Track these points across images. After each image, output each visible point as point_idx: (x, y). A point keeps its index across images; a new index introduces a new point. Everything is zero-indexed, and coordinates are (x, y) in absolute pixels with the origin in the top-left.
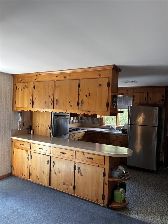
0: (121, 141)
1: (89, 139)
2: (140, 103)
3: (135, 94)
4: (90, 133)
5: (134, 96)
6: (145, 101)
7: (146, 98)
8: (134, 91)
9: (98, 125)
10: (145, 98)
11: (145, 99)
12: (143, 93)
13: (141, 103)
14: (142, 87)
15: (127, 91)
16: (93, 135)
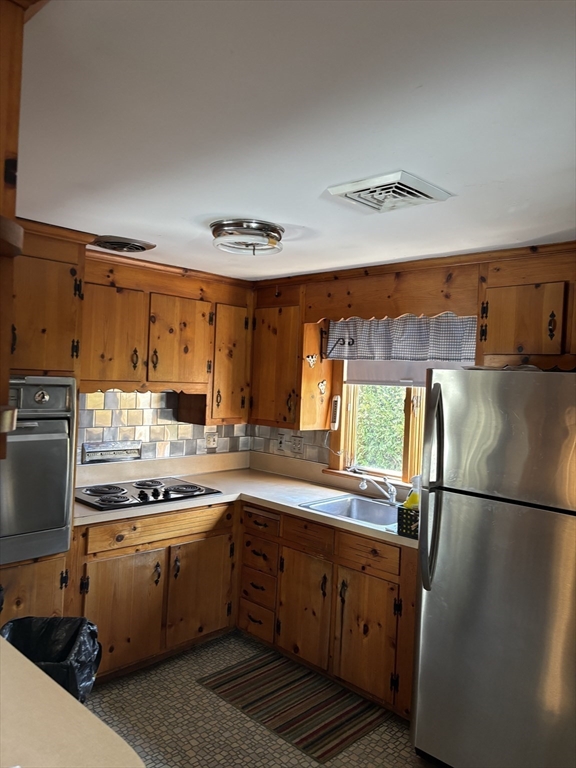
0: (396, 580)
1: (248, 544)
2: (520, 348)
3: (490, 296)
4: (250, 515)
5: (484, 310)
6: (552, 336)
7: (559, 319)
8: (483, 279)
9: (318, 468)
10: (553, 315)
11: (552, 322)
12: (537, 286)
13: (528, 350)
14: (534, 249)
15: (449, 278)
16: (265, 526)
